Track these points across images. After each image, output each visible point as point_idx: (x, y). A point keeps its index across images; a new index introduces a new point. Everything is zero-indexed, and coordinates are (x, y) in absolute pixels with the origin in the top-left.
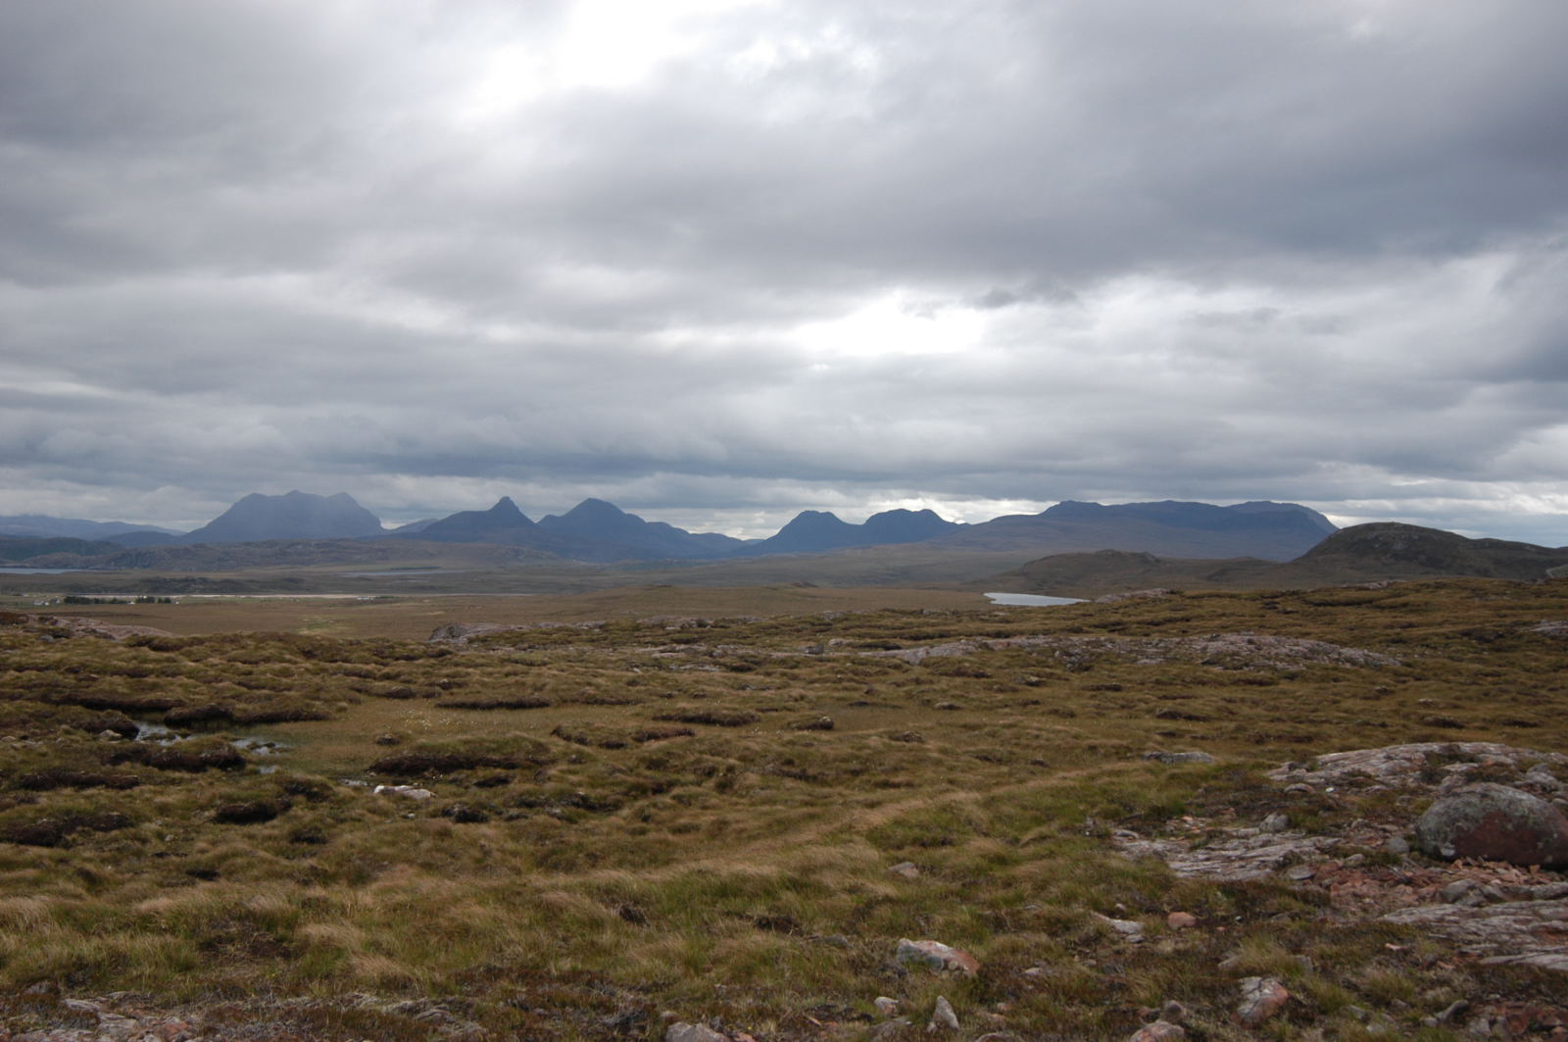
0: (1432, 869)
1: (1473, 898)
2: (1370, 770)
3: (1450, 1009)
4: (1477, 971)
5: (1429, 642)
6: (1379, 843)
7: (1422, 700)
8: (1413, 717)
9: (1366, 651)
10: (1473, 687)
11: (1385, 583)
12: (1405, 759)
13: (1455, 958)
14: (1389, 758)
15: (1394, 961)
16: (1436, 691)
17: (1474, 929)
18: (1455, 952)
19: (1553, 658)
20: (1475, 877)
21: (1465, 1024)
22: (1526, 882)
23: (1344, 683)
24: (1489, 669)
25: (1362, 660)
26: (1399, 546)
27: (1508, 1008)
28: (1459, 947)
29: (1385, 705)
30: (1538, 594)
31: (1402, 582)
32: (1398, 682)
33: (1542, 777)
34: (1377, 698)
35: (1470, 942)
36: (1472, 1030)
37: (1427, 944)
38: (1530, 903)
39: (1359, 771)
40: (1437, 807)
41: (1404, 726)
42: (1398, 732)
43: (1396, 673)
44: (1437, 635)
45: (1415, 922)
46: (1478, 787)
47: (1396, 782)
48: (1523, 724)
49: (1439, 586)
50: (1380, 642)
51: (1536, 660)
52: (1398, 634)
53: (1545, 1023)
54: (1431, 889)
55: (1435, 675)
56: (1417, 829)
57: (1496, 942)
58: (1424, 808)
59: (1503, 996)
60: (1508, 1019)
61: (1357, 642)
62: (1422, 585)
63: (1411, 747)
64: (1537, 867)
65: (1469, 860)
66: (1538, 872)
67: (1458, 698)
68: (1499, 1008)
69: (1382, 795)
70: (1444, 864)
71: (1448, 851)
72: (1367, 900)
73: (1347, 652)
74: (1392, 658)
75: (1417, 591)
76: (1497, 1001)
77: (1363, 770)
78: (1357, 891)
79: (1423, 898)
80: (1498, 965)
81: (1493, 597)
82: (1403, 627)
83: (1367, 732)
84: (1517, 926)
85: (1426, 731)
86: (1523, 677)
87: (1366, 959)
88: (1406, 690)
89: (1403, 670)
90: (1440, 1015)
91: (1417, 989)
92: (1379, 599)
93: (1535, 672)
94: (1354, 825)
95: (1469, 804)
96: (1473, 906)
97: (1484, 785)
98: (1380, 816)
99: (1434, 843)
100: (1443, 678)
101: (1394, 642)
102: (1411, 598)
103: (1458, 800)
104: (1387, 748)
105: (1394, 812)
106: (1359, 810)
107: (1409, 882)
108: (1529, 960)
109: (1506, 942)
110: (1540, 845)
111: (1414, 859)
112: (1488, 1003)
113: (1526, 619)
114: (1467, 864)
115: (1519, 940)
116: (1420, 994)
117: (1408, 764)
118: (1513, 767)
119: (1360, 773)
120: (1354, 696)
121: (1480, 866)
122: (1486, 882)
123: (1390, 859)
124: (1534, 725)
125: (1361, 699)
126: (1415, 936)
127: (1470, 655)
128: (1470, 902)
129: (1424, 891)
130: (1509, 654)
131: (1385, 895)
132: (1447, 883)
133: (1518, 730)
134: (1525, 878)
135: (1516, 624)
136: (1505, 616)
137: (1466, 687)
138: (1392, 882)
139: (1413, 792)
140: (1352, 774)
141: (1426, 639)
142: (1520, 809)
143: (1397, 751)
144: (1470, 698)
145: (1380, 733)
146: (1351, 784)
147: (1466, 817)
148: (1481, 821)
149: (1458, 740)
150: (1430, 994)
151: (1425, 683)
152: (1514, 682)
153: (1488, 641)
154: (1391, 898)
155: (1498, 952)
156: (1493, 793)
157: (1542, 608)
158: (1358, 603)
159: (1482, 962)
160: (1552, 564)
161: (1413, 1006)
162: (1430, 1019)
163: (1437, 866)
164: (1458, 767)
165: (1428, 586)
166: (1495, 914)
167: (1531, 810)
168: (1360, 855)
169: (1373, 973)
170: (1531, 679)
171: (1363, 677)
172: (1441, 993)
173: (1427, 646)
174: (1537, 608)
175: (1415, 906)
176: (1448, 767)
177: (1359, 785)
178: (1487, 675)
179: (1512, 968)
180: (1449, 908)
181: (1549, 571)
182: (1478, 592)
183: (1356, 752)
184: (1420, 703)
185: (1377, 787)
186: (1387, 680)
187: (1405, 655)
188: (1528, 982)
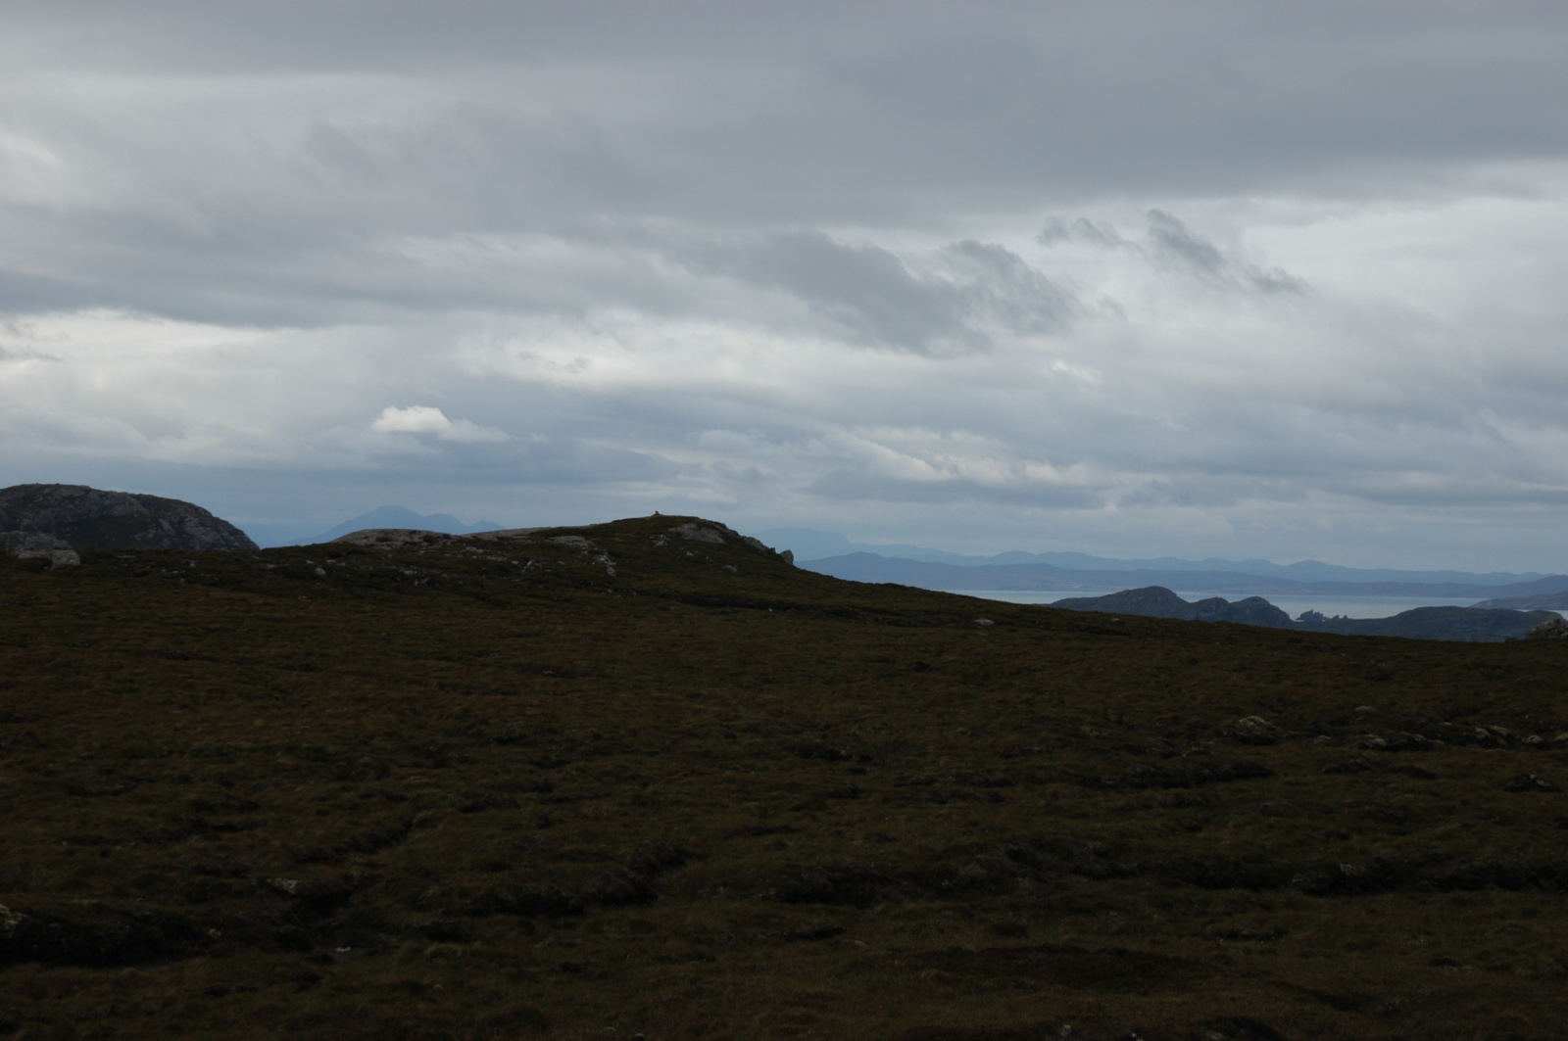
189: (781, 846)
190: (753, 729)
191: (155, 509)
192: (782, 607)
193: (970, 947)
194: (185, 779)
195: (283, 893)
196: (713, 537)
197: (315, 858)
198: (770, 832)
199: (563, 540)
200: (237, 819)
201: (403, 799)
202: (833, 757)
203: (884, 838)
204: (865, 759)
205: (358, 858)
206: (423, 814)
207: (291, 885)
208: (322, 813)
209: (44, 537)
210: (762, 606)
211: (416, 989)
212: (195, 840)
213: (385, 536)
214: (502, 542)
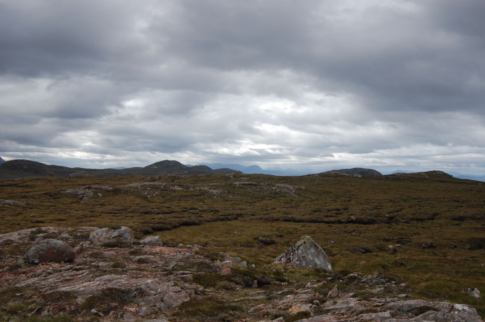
0: (32, 267)
1: (44, 274)
2: (13, 239)
3: (36, 310)
4: (44, 296)
5: (34, 197)
6: (15, 262)
7: (31, 215)
8: (29, 220)
9: (13, 201)
10: (48, 210)
11: (20, 179)
12: (24, 234)
13: (38, 294)
14: (19, 234)
15: (18, 299)
16: (36, 212)
17: (44, 284)
18: (38, 292)
19: (71, 200)
20: (45, 268)
21: (40, 313)
22: (60, 267)
23: (6, 212)
24: (52, 204)
25: (12, 204)
26: (25, 167)
27: (53, 305)
28: (39, 290)
29: (20, 218)
30: (67, 182)
31: (26, 178)
32: (24, 210)
33: (65, 235)
34: (17, 216)
35: (43, 288)
36: (43, 315)
37: (29, 291)
38: (61, 273)
39: (9, 239)
40: (33, 248)
41: (26, 224)
42: (24, 225)
43: (23, 207)
44: (36, 194)
45: (25, 285)
46: (46, 241)
47: (21, 242)
48: (62, 220)
49: (38, 180)
50: (18, 198)
51: (66, 201)
52: (24, 195)
53: (64, 307)
54: (31, 274)
55: (36, 207)
56: (27, 256)
57: (50, 286)
58: (29, 249)
59: (52, 302)
60: (53, 309)
61: (11, 198)
62: (33, 179)
63: (26, 230)
64: (63, 262)
65: (43, 263)
66: (64, 263)
67: (43, 214)
68: (50, 306)
69: (16, 246)
70: (35, 265)
71: (37, 261)
72: (10, 281)
73: (7, 201)
74: (22, 203)
75: (31, 181)
76: (50, 304)
77: (10, 239)
78: (7, 279)
79: (29, 277)
80: (50, 293)
81: (54, 183)
82: (26, 193)
83: (14, 227)
84: (57, 281)
85: (33, 225)
86: (62, 206)
87: (9, 300)
88: (26, 212)
89: (26, 206)
90: (33, 312)
91: (26, 306)
92: (18, 184)
93: (66, 204)
94: (6, 257)
95: (43, 246)
96: (44, 277)
97: (47, 239)
98: (15, 253)
99: (32, 259)
100: (39, 207)
101: (23, 197)
102: (29, 183)
103: (40, 245)
104: (19, 231)
105: (20, 252)
106: (8, 252)
107: (24, 273)
108: (60, 290)
109: (53, 286)
110: (64, 255)
111: (26, 265)
112: (47, 305)
113: (63, 189)
114: (42, 264)
115: (57, 285)
116: (26, 307)
117: (25, 236)
118: (57, 233)
119: (9, 240)
120: (10, 215)
121: (46, 264)
122: (48, 269)
123: (18, 266)
124: (65, 220)
125: (12, 216)
126: (25, 290)
127: (47, 200)
128: (43, 276)
129: (29, 275)
130: (58, 200)
131: (16, 278)
132: (36, 271)
133: (60, 222)
134: (60, 266)
135: (60, 190)
136: (57, 188)
137: (45, 210)
138: (18, 274)
139: (26, 244)
140: (7, 241)
141: (33, 196)
142: (58, 245)
143: (22, 232)
144: (46, 214)
145: (18, 227)
146: (6, 244)
147: (42, 250)
148: (47, 251)
149: (41, 227)
150: (30, 307)
151: (32, 210)
152: (60, 208)
153: (52, 196)
154: (18, 279)
155: (51, 289)
156: (50, 242)
157: (68, 185)
158: (11, 185)
159: (46, 293)
160: (71, 172)
161: (24, 312)
162: (30, 314)
163: (33, 266)
164: (41, 235)
165: (34, 179)
166: (50, 278)
167: (61, 246)
168: (8, 267)
169: (11, 304)
170: (64, 206)
171: (13, 209)
172: (33, 306)
173: (34, 198)
174: (67, 186)
175: (26, 280)
176: (38, 235)
177: (9, 244)
178: (52, 206)
179: (54, 293)
180: (36, 279)
181: (70, 175)
182: (50, 181)
183: (8, 234)
184: (31, 216)
185: (15, 244)
186: (20, 210)
187: (26, 201)
188: (59, 296)
189: (452, 213)
190: (447, 198)
191: (370, 171)
192: (451, 182)
193: (479, 227)
194: (374, 203)
195: (386, 217)
196: (441, 173)
197: (390, 213)
198: (450, 211)
199: (421, 174)
200: (380, 208)
201: (401, 206)
202: (459, 201)
203: (466, 212)
204: (463, 202)
205: (396, 213)
206: (404, 208)
207: (387, 216)
208: (391, 207)
209: (357, 174)
210: (448, 182)
211: (403, 229)
212: (375, 210)
213: (398, 173)
214: (413, 174)
